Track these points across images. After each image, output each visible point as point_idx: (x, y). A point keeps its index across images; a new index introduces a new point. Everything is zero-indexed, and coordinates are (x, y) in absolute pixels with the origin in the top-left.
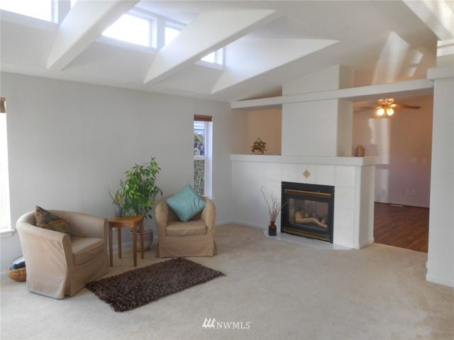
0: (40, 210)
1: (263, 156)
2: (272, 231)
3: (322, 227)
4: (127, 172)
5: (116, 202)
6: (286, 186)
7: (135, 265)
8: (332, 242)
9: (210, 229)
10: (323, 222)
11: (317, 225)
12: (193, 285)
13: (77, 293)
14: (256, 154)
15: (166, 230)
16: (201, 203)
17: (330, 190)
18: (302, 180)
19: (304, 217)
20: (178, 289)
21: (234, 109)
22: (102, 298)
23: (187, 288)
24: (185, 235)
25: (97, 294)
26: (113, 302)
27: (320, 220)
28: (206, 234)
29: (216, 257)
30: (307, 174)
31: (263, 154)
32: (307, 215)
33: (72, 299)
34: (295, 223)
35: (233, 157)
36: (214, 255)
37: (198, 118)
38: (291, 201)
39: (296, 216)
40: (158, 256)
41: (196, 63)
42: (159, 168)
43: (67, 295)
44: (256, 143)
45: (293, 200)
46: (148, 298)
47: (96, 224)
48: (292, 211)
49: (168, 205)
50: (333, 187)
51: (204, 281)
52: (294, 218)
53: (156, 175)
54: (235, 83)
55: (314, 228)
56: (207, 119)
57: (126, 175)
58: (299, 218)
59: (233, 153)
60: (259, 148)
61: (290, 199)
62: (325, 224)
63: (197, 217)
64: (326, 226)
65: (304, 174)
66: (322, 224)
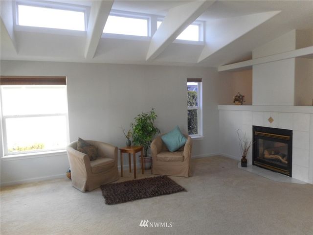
0: (80, 140)
1: (241, 106)
2: (244, 163)
3: (285, 163)
4: (135, 118)
5: (128, 137)
6: (256, 129)
7: (135, 178)
8: (291, 176)
9: (186, 158)
10: (285, 159)
11: (281, 162)
12: (161, 195)
13: (94, 190)
14: (236, 105)
15: (156, 157)
16: (183, 140)
17: (289, 133)
18: (268, 125)
19: (270, 154)
20: (149, 196)
21: (220, 72)
22: (103, 195)
23: (155, 196)
24: (169, 161)
25: (103, 192)
26: (107, 198)
27: (283, 157)
28: (183, 161)
29: (190, 178)
30: (271, 120)
31: (242, 104)
32: (273, 153)
33: (89, 193)
34: (264, 158)
35: (220, 107)
36: (189, 176)
37: (190, 80)
38: (260, 141)
39: (265, 153)
40: (152, 174)
41: (174, 42)
42: (156, 116)
43: (87, 190)
44: (237, 96)
45: (262, 140)
46: (127, 199)
47: (110, 150)
48: (261, 149)
49: (162, 140)
50: (291, 131)
51: (169, 193)
52: (263, 155)
53: (155, 120)
54: (212, 53)
55: (278, 163)
56: (198, 80)
57: (135, 120)
58: (267, 155)
59: (220, 105)
60: (239, 100)
61: (260, 140)
62: (286, 160)
63: (180, 149)
64: (287, 162)
65: (269, 120)
66: (284, 161)
